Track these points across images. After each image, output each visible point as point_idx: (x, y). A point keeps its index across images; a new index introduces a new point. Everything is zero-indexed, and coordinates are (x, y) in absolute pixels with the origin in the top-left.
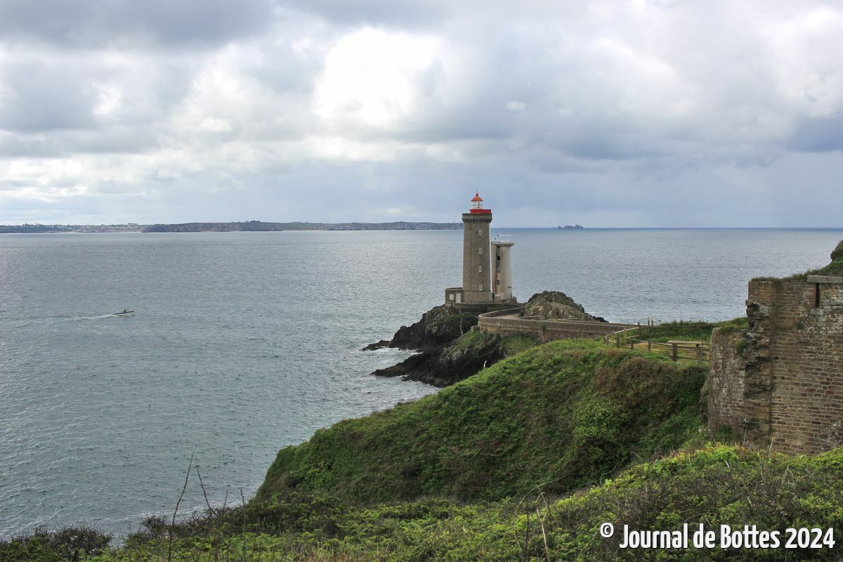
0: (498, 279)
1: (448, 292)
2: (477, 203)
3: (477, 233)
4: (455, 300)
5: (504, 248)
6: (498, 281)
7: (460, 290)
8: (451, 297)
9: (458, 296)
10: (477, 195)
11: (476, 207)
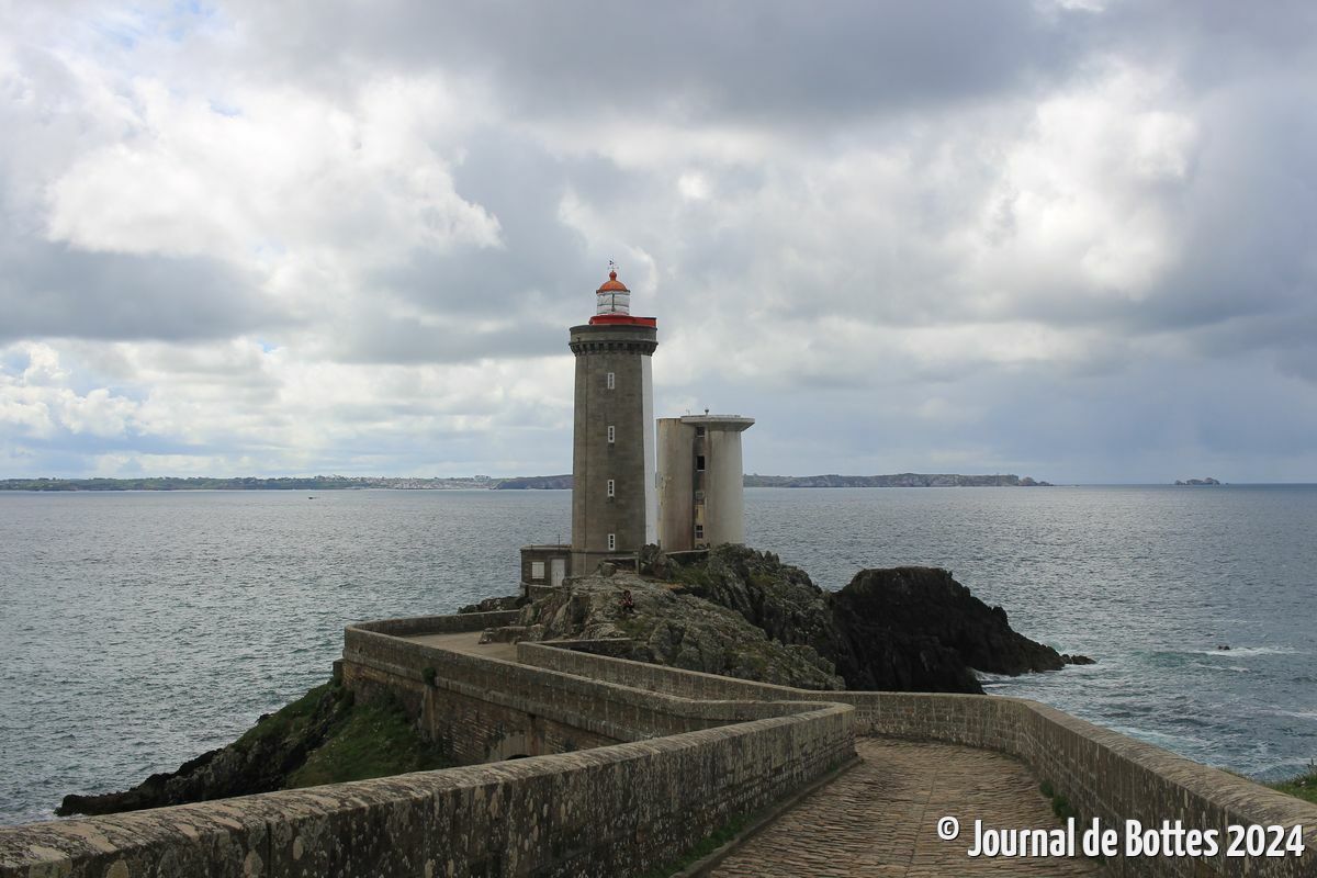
0: (700, 521)
1: (530, 555)
2: (608, 297)
3: (602, 381)
4: (547, 579)
5: (716, 435)
6: (700, 528)
7: (564, 553)
8: (538, 570)
9: (559, 567)
10: (613, 276)
11: (606, 310)
